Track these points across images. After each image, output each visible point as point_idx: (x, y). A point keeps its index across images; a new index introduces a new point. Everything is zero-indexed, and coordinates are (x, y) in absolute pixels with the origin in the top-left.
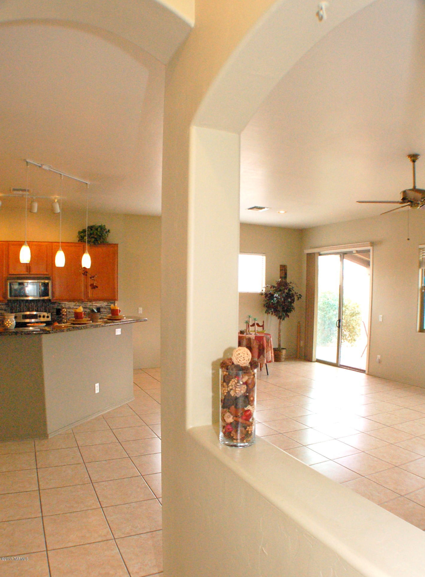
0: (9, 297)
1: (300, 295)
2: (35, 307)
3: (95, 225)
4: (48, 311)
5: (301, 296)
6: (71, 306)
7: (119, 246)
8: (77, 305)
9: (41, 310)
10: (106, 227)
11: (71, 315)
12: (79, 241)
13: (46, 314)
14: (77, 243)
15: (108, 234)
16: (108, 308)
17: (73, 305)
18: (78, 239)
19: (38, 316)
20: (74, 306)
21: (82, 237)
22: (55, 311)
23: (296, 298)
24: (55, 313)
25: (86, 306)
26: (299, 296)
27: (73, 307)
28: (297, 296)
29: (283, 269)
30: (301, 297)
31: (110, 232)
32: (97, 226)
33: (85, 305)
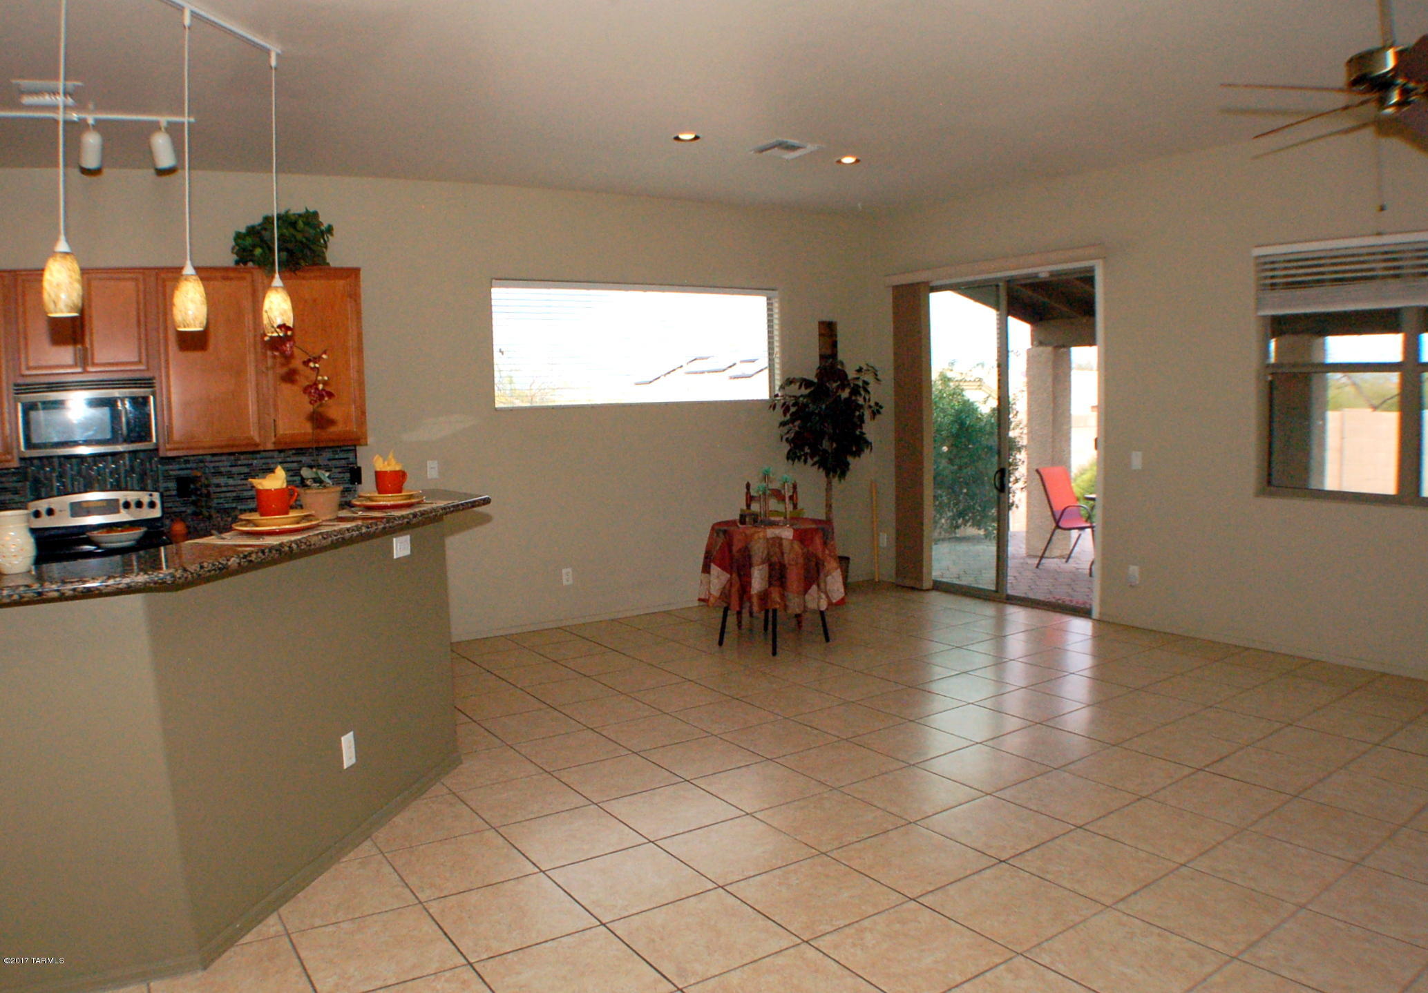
0: (22, 448)
1: (877, 404)
2: (108, 474)
3: (287, 212)
4: (150, 487)
5: (881, 407)
6: (224, 467)
7: (363, 274)
8: (239, 463)
9: (129, 484)
10: (321, 219)
11: (222, 495)
12: (237, 263)
13: (145, 497)
14: (233, 270)
15: (326, 239)
16: (336, 468)
17: (229, 464)
18: (235, 257)
19: (121, 502)
20: (231, 466)
21: (244, 250)
22: (172, 485)
23: (867, 414)
24: (174, 493)
25: (268, 463)
26: (875, 408)
27: (229, 469)
28: (870, 407)
29: (828, 330)
30: (881, 410)
31: (332, 235)
32: (294, 214)
33: (263, 461)
